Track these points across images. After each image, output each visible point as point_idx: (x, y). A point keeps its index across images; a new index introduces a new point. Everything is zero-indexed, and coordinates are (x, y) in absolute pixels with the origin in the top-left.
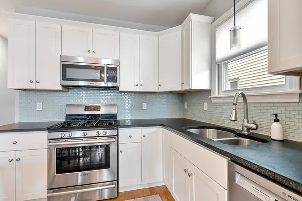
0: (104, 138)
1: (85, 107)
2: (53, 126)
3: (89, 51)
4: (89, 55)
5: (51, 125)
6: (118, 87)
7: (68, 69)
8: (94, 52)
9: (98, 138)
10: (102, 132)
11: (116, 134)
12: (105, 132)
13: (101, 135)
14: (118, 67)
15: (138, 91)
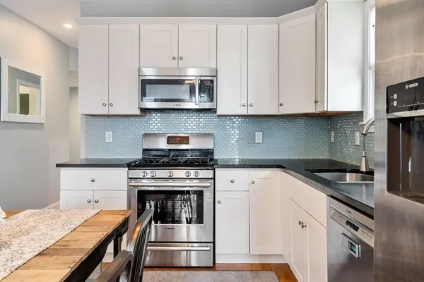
0: (195, 181)
1: (168, 138)
2: (132, 162)
3: (174, 58)
4: (174, 63)
5: (130, 161)
6: (216, 109)
7: (147, 86)
8: (181, 58)
9: (188, 181)
10: (192, 173)
11: (212, 176)
12: (197, 173)
13: (192, 176)
14: (215, 79)
15: (245, 113)
